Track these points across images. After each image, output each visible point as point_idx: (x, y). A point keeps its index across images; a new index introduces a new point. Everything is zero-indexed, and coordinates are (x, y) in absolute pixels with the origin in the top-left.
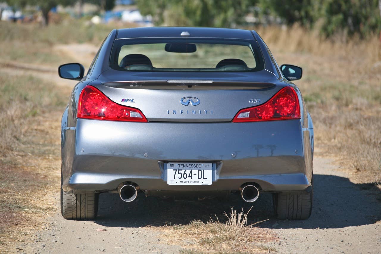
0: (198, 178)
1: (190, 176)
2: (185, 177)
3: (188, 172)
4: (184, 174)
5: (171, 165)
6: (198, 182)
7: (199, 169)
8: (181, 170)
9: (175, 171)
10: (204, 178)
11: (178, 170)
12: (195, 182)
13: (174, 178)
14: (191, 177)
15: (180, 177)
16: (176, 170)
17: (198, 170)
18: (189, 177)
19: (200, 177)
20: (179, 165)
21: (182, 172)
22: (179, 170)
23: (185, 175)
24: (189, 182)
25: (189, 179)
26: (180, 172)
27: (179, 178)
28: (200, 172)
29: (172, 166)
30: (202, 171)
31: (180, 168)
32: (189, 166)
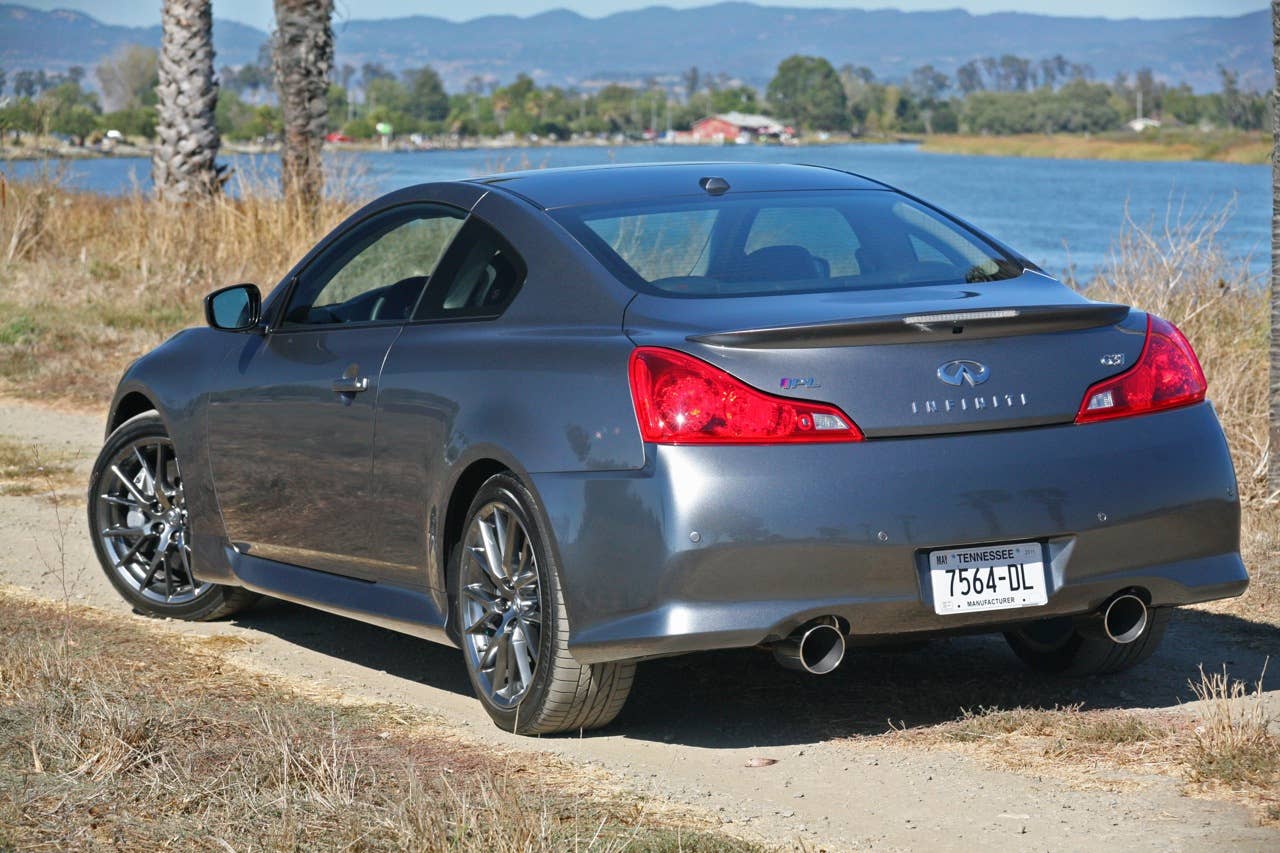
0: (1012, 589)
1: (991, 584)
2: (979, 589)
3: (984, 574)
4: (976, 579)
5: (938, 559)
6: (1013, 599)
7: (1011, 562)
8: (966, 570)
9: (951, 574)
10: (1025, 588)
11: (957, 572)
12: (1004, 600)
13: (952, 595)
14: (994, 587)
15: (965, 591)
16: (954, 572)
17: (1010, 566)
18: (988, 587)
19: (1015, 585)
20: (960, 555)
21: (969, 574)
22: (961, 571)
23: (978, 583)
24: (989, 603)
25: (988, 593)
26: (964, 574)
27: (963, 593)
28: (1013, 569)
29: (941, 561)
30: (1019, 567)
31: (963, 565)
32: (983, 557)
